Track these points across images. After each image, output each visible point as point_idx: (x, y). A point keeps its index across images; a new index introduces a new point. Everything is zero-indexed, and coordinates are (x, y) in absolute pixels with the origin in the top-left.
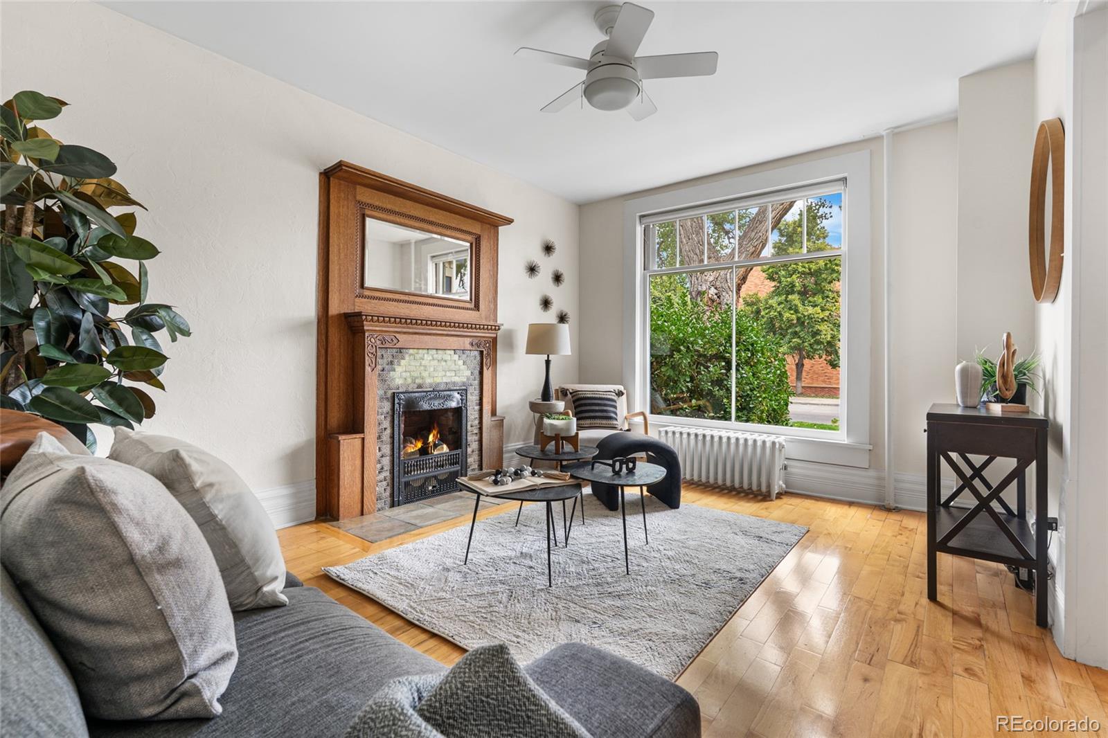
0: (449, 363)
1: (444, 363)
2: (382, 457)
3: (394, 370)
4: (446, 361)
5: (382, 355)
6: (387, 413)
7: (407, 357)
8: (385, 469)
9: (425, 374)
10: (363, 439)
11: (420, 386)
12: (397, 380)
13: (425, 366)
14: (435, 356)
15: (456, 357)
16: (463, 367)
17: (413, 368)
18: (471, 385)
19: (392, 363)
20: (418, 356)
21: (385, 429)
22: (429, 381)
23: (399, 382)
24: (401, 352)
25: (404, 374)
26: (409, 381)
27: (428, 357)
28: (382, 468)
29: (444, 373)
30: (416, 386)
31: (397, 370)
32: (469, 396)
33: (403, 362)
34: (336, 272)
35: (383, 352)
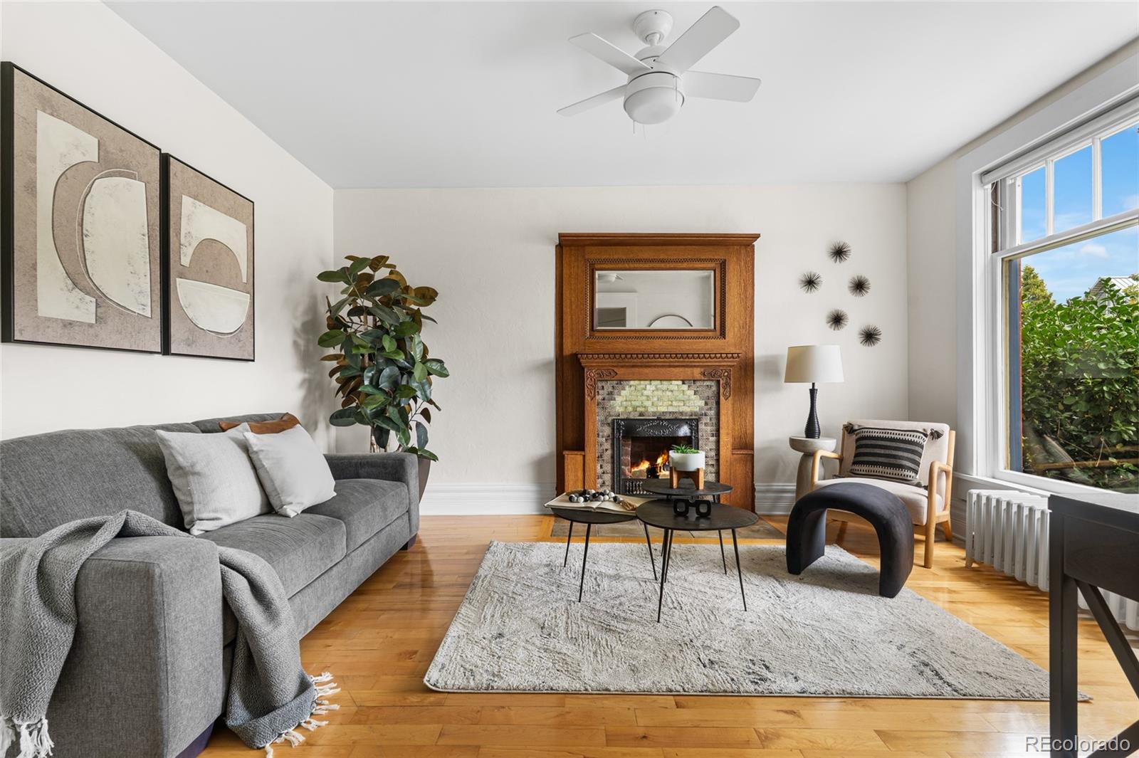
0: (676, 393)
1: (670, 394)
2: (604, 473)
3: (615, 399)
4: (672, 391)
5: (603, 387)
6: (609, 436)
7: (627, 388)
8: (607, 484)
9: (648, 404)
10: (584, 456)
11: (641, 414)
12: (618, 408)
13: (648, 396)
14: (659, 386)
15: (685, 387)
16: (693, 397)
17: (633, 398)
18: (706, 415)
19: (610, 393)
20: (639, 387)
21: (606, 450)
22: (651, 409)
23: (621, 410)
24: (621, 384)
25: (625, 403)
26: (630, 409)
27: (650, 388)
28: (604, 483)
29: (670, 403)
30: (637, 414)
31: (617, 399)
32: (701, 427)
33: (623, 393)
34: (569, 321)
35: (604, 384)
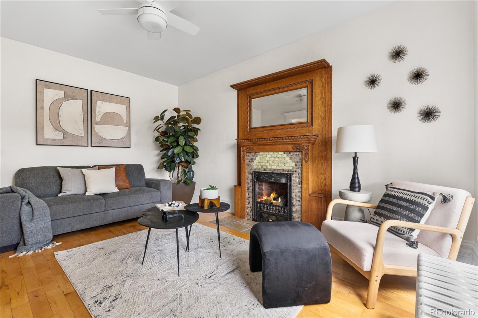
0: (281, 159)
1: (277, 159)
2: (249, 198)
3: (253, 162)
4: (279, 158)
5: (249, 155)
6: (251, 180)
7: (259, 156)
9: (268, 164)
10: (241, 188)
11: (264, 170)
12: (255, 166)
13: (268, 160)
14: (273, 155)
15: (285, 156)
16: (289, 161)
17: (261, 161)
18: (296, 172)
19: (252, 159)
20: (264, 156)
21: (250, 186)
22: (269, 167)
23: (256, 167)
24: (256, 154)
25: (258, 164)
26: (260, 167)
27: (269, 156)
28: (249, 202)
29: (278, 164)
31: (254, 162)
32: (293, 178)
33: (257, 158)
35: (249, 154)
